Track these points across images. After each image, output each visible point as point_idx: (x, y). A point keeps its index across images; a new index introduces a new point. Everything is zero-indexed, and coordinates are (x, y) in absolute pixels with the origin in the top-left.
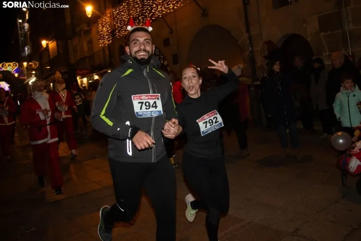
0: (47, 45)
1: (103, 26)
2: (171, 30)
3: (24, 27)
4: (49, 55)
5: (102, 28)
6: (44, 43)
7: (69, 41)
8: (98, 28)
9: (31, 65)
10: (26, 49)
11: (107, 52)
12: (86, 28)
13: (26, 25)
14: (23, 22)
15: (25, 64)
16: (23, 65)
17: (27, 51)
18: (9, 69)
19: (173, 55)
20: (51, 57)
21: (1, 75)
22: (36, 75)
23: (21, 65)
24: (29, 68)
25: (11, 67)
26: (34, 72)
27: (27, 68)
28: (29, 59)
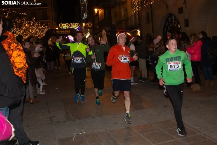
0: (98, 12)
2: (185, 1)
6: (96, 10)
7: (112, 9)
9: (87, 25)
10: (85, 14)
11: (137, 16)
15: (84, 24)
16: (83, 25)
17: (85, 15)
18: (74, 27)
19: (185, 20)
20: (100, 20)
21: (69, 31)
22: (90, 32)
23: (81, 25)
24: (86, 27)
25: (75, 26)
26: (89, 30)
27: (85, 27)
28: (86, 21)
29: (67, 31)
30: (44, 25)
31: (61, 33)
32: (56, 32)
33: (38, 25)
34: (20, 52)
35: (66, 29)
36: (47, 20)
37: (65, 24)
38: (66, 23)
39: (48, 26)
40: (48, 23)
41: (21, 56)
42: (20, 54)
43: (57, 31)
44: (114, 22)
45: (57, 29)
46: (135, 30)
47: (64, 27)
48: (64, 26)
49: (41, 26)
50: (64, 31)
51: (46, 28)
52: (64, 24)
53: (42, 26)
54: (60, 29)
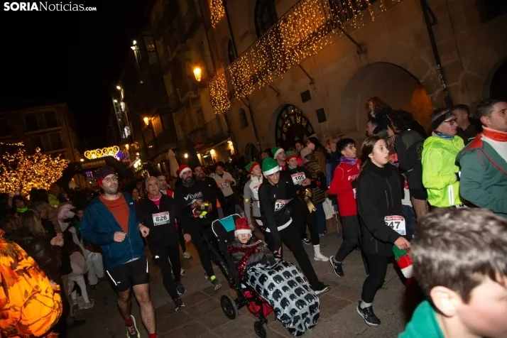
0: (150, 122)
1: (216, 90)
2: (311, 79)
3: (121, 107)
4: (153, 133)
5: (216, 93)
6: (146, 120)
7: (174, 114)
8: (210, 92)
10: (126, 129)
11: (224, 119)
12: (194, 96)
13: (122, 104)
14: (119, 101)
15: (127, 146)
16: (125, 147)
17: (127, 132)
18: (111, 154)
19: (317, 111)
20: (156, 135)
21: (104, 161)
22: (140, 157)
23: (122, 148)
24: (132, 151)
25: (112, 152)
26: (138, 154)
27: (129, 150)
28: (130, 140)
29: (101, 162)
30: (58, 158)
31: (90, 166)
32: (81, 167)
33: (48, 159)
34: (33, 281)
35: (97, 159)
36: (62, 147)
37: (94, 151)
38: (95, 149)
39: (64, 158)
40: (65, 154)
41: (43, 293)
42: (37, 287)
43: (83, 165)
44: (180, 134)
45: (82, 160)
46: (223, 142)
47: (94, 157)
48: (93, 155)
49: (54, 160)
50: (94, 163)
51: (62, 162)
52: (92, 151)
53: (56, 161)
54: (87, 160)
